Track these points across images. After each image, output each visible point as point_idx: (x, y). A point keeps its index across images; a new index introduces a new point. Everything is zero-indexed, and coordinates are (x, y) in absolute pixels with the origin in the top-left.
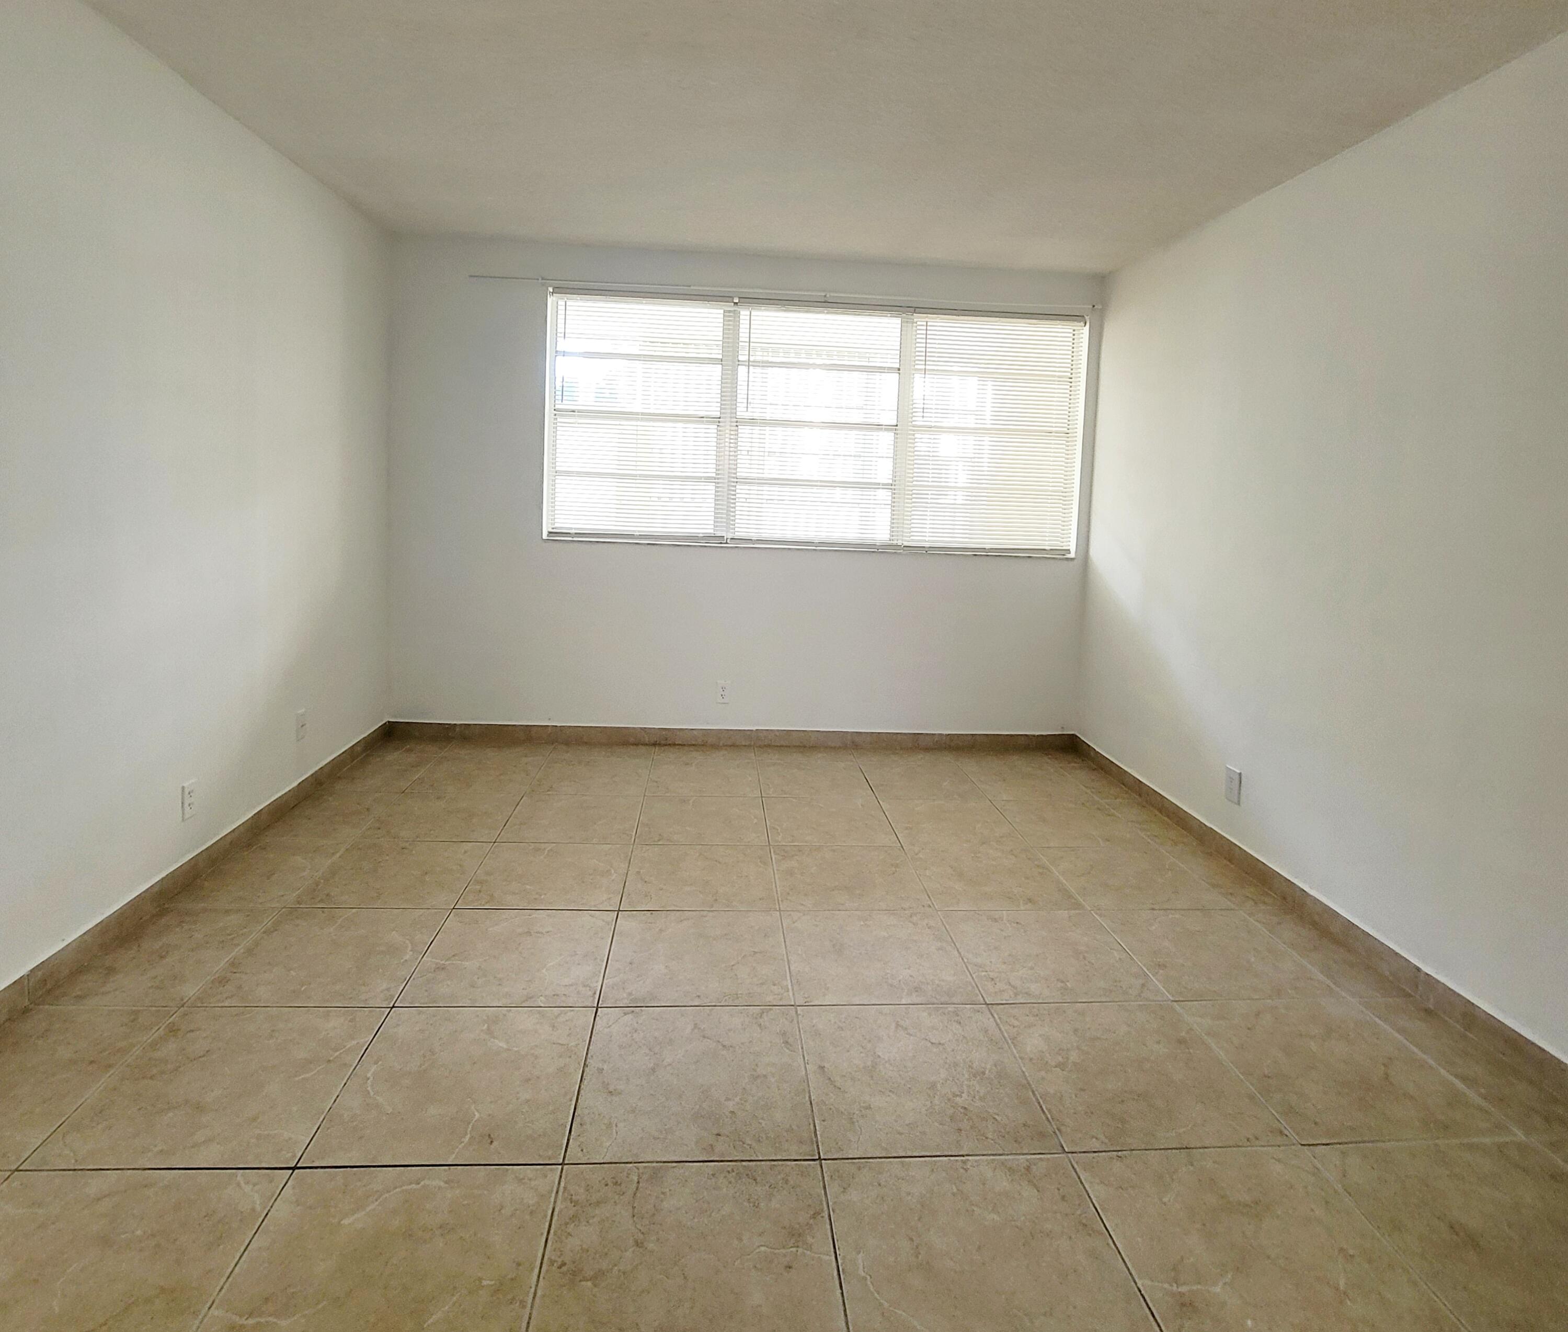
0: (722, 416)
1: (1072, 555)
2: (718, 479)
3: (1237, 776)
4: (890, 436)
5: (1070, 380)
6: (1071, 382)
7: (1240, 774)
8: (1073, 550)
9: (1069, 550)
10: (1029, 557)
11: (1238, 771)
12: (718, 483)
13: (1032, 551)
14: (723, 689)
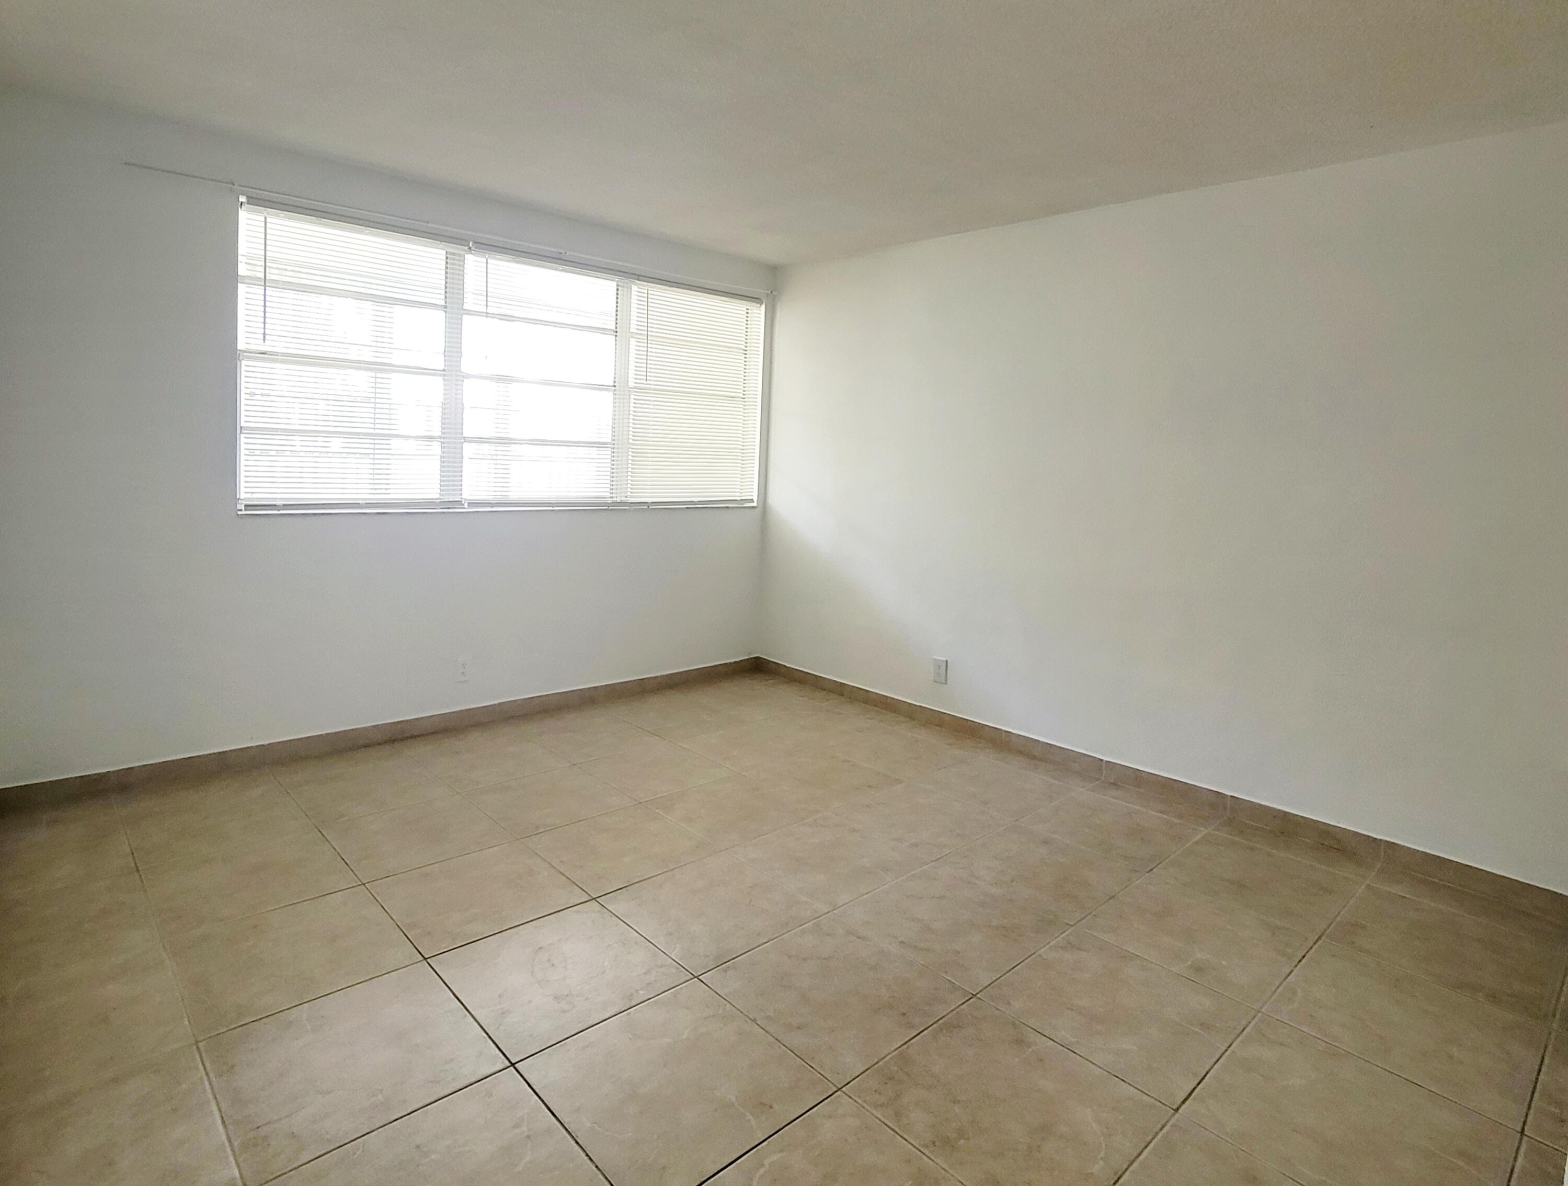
0: (446, 368)
1: (755, 504)
2: (444, 438)
3: (945, 663)
4: (609, 395)
5: (745, 352)
6: (746, 354)
7: (947, 661)
8: (755, 499)
9: (752, 500)
10: (727, 507)
11: (945, 659)
12: (444, 443)
13: (731, 502)
14: (464, 665)
